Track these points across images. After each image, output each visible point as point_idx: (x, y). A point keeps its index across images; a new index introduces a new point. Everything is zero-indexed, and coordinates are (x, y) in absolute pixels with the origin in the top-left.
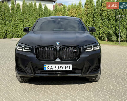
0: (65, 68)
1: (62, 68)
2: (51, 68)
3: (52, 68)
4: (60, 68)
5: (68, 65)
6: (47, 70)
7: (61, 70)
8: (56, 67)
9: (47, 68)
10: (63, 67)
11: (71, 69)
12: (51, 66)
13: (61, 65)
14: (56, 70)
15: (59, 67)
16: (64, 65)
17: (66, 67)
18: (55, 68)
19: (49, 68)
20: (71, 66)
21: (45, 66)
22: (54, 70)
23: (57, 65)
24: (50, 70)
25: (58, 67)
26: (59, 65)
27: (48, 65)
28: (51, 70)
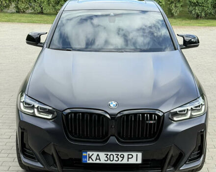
0: (128, 158)
1: (120, 159)
2: (96, 159)
3: (99, 159)
4: (116, 159)
5: (134, 154)
6: (88, 162)
7: (119, 162)
8: (108, 157)
9: (90, 157)
10: (123, 157)
11: (140, 161)
12: (98, 155)
13: (120, 154)
14: (109, 162)
15: (115, 156)
16: (126, 154)
17: (130, 156)
18: (106, 159)
19: (94, 157)
20: (140, 155)
21: (84, 154)
22: (103, 161)
23: (109, 154)
25: (112, 156)
26: (114, 154)
27: (91, 153)
28: (98, 162)
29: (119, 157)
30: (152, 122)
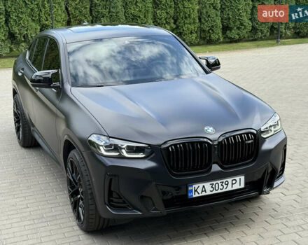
0: (232, 184)
1: (225, 186)
2: (202, 191)
3: (205, 191)
4: (221, 187)
5: (237, 178)
6: (194, 196)
7: (224, 190)
8: (214, 186)
9: (195, 191)
10: (228, 184)
11: (243, 186)
12: (204, 186)
13: (224, 181)
14: (215, 192)
15: (220, 184)
16: (230, 180)
17: (234, 182)
18: (212, 189)
19: (199, 190)
20: (243, 178)
21: (190, 188)
22: (208, 193)
23: (214, 183)
24: (201, 195)
25: (217, 185)
26: (219, 182)
27: (196, 186)
28: (204, 194)
29: (224, 184)
30: (250, 141)
